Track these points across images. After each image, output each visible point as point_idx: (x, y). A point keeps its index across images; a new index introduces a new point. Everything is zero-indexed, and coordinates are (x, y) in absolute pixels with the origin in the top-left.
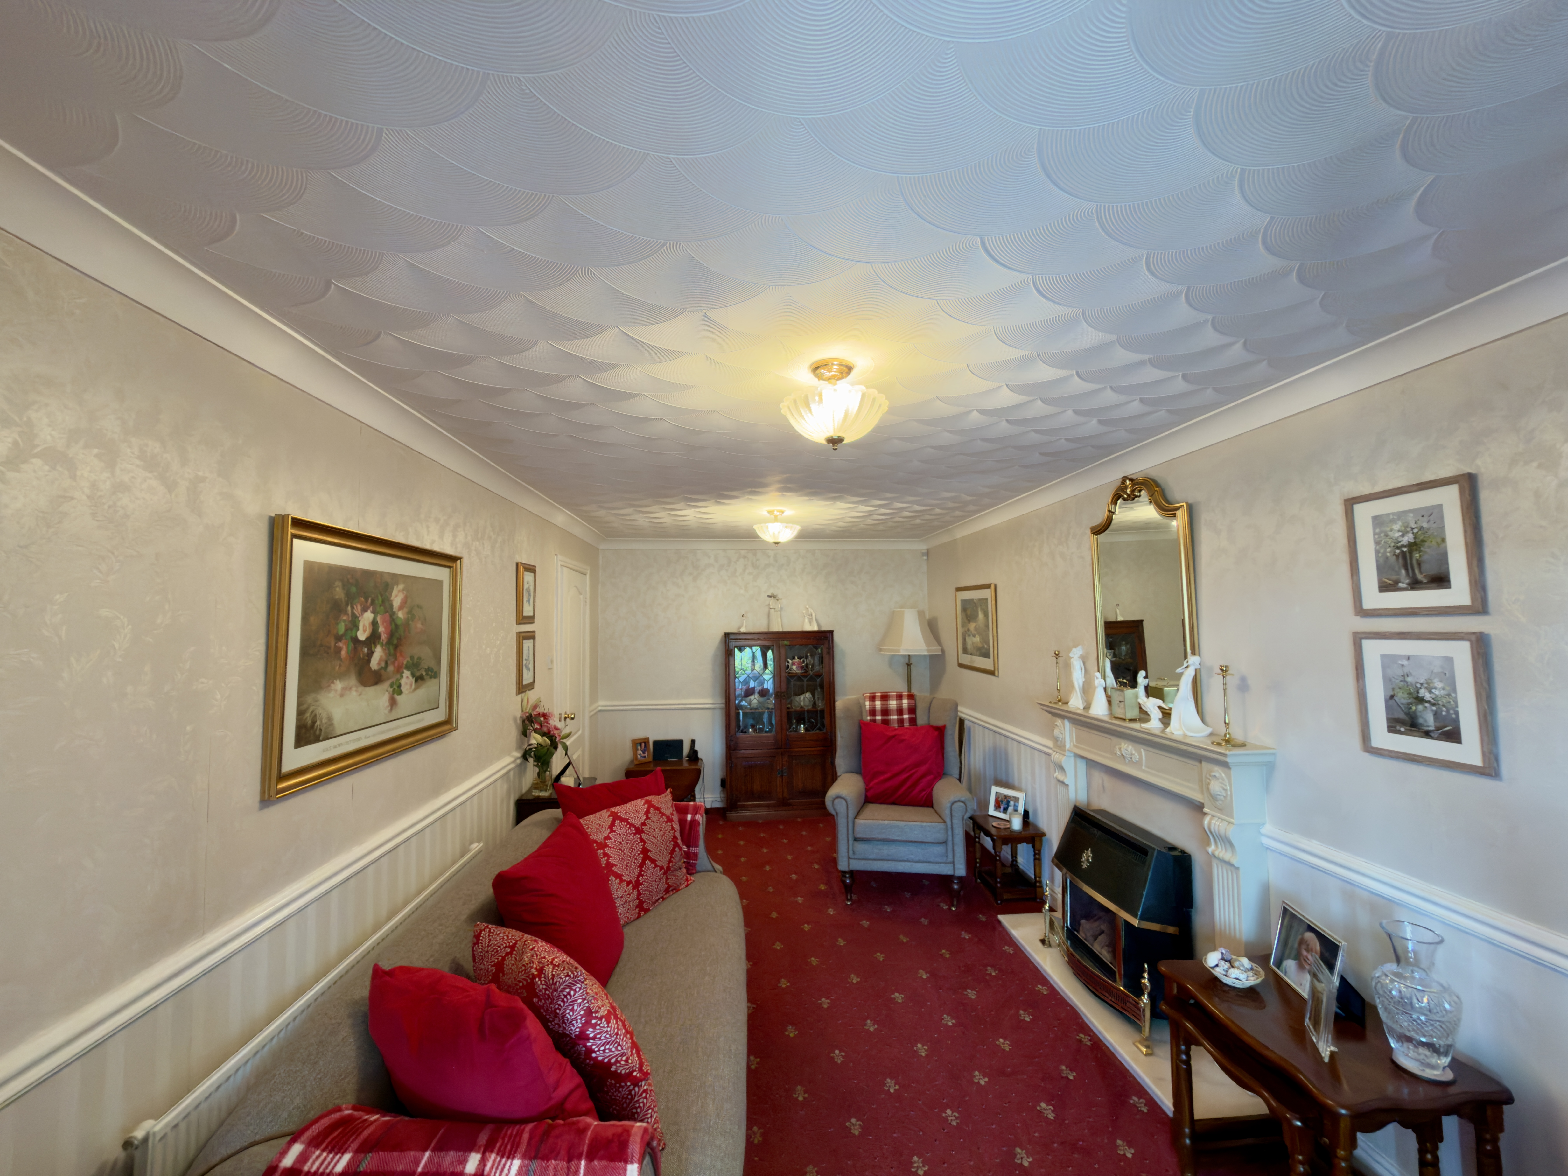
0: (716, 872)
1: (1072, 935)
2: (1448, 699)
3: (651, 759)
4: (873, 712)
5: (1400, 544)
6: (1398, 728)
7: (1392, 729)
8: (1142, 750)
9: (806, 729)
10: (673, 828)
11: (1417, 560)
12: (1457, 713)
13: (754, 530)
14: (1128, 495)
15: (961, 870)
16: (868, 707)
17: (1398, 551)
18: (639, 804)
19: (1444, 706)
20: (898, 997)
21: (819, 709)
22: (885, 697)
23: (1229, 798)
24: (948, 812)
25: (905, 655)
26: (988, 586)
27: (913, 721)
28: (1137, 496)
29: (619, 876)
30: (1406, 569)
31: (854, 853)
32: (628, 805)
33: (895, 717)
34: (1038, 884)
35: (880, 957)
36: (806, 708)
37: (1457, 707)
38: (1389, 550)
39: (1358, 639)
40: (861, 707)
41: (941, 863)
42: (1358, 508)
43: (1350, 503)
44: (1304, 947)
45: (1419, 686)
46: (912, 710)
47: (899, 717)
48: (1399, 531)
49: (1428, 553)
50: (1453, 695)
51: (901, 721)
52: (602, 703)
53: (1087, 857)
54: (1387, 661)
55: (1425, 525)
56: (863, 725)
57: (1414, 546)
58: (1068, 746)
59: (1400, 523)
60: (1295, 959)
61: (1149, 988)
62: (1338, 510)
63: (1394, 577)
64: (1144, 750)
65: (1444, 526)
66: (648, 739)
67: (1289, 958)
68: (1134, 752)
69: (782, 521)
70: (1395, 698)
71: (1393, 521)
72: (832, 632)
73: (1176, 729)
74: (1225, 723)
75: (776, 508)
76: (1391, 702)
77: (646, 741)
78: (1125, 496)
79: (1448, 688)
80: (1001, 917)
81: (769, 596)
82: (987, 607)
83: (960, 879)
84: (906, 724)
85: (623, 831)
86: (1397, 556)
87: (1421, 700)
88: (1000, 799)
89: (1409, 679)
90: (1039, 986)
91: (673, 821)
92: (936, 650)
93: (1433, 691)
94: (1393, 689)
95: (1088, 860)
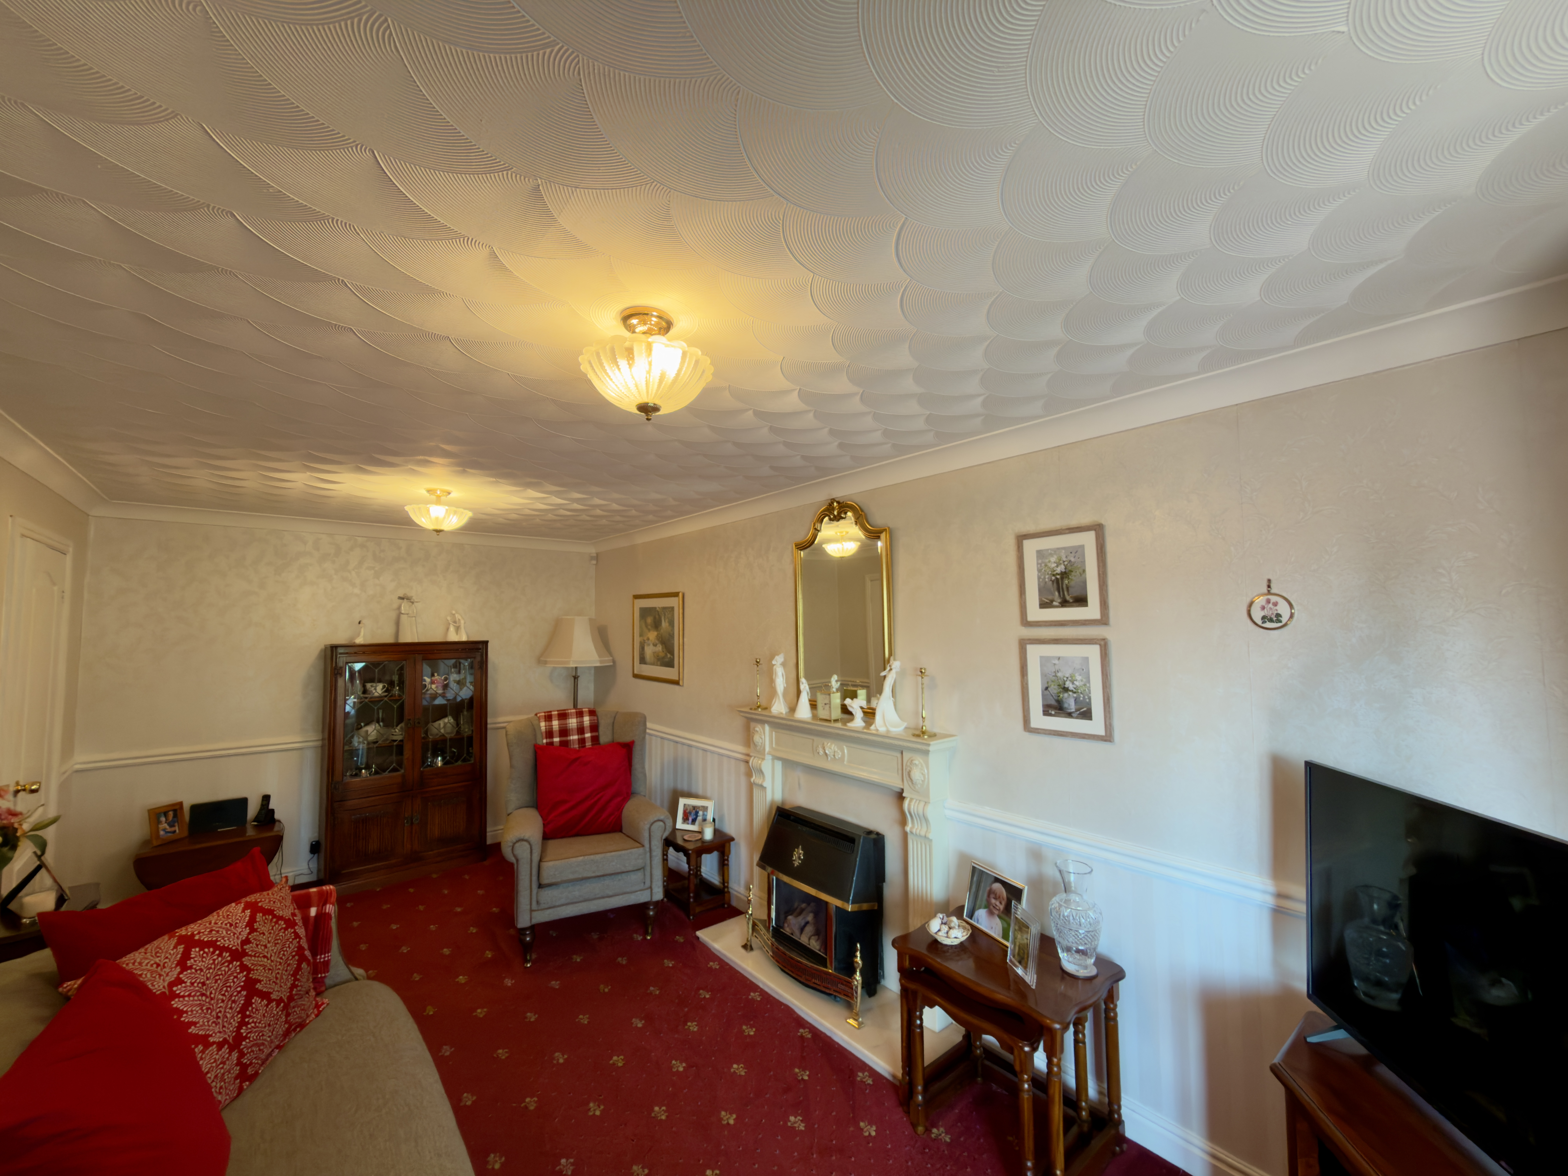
0: (356, 979)
1: (778, 934)
2: (1084, 688)
3: (185, 833)
4: (550, 734)
5: (1055, 573)
6: (1050, 711)
7: (1046, 713)
8: (845, 747)
9: (445, 762)
10: (297, 936)
11: (1066, 585)
12: (1090, 698)
13: (407, 512)
14: (835, 516)
15: (658, 894)
16: (543, 729)
17: (1053, 578)
18: (236, 912)
19: (1081, 693)
20: (618, 1060)
21: (466, 735)
22: (563, 716)
23: (926, 780)
24: (646, 835)
25: (572, 668)
26: (676, 595)
27: (595, 739)
28: (843, 518)
29: (204, 1040)
30: (1059, 592)
31: (538, 902)
32: (213, 918)
33: (576, 737)
34: (726, 890)
35: (584, 1019)
36: (448, 736)
37: (1090, 693)
38: (1047, 577)
39: (1023, 644)
40: (535, 729)
41: (637, 891)
42: (1027, 543)
43: (1021, 538)
44: (992, 896)
45: (1065, 679)
46: (594, 728)
47: (580, 737)
48: (1055, 563)
49: (1074, 580)
50: (1088, 685)
51: (582, 741)
52: (81, 758)
53: (798, 856)
54: (1044, 661)
55: (1073, 560)
56: (538, 749)
57: (1065, 575)
58: (767, 749)
59: (1055, 557)
60: (985, 908)
61: (861, 966)
62: (1011, 543)
63: (1050, 597)
64: (846, 746)
65: (1085, 561)
66: (181, 804)
67: (980, 908)
68: (836, 750)
69: (449, 504)
70: (1049, 689)
71: (1051, 555)
72: (485, 643)
73: (879, 725)
74: (922, 717)
75: (440, 486)
76: (1047, 692)
77: (177, 808)
78: (832, 517)
79: (1084, 680)
80: (699, 933)
81: (400, 598)
82: (673, 615)
83: (657, 903)
84: (588, 744)
85: (208, 961)
86: (1053, 582)
87: (1066, 690)
88: (688, 811)
89: (1059, 674)
90: (752, 994)
91: (296, 924)
92: (607, 661)
93: (1075, 682)
94: (1048, 683)
95: (799, 858)
